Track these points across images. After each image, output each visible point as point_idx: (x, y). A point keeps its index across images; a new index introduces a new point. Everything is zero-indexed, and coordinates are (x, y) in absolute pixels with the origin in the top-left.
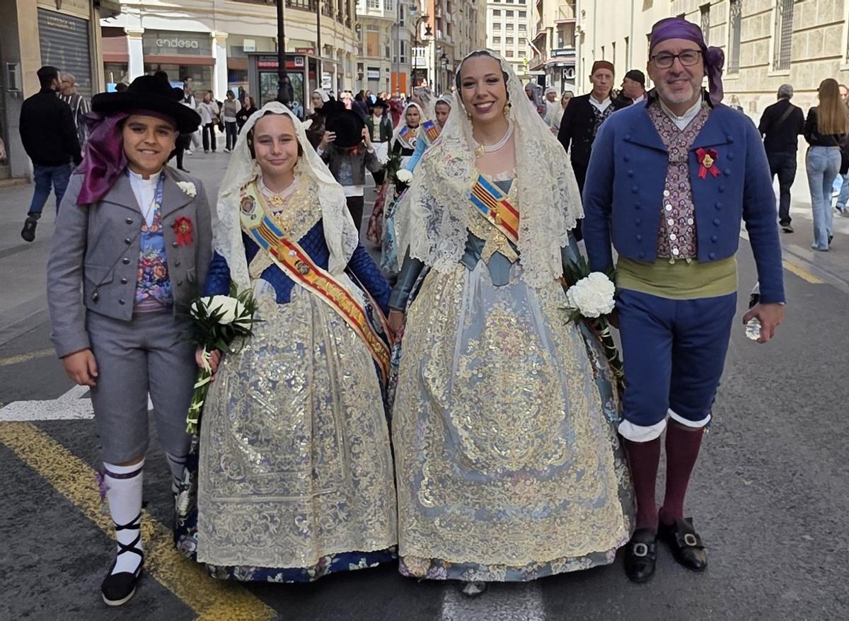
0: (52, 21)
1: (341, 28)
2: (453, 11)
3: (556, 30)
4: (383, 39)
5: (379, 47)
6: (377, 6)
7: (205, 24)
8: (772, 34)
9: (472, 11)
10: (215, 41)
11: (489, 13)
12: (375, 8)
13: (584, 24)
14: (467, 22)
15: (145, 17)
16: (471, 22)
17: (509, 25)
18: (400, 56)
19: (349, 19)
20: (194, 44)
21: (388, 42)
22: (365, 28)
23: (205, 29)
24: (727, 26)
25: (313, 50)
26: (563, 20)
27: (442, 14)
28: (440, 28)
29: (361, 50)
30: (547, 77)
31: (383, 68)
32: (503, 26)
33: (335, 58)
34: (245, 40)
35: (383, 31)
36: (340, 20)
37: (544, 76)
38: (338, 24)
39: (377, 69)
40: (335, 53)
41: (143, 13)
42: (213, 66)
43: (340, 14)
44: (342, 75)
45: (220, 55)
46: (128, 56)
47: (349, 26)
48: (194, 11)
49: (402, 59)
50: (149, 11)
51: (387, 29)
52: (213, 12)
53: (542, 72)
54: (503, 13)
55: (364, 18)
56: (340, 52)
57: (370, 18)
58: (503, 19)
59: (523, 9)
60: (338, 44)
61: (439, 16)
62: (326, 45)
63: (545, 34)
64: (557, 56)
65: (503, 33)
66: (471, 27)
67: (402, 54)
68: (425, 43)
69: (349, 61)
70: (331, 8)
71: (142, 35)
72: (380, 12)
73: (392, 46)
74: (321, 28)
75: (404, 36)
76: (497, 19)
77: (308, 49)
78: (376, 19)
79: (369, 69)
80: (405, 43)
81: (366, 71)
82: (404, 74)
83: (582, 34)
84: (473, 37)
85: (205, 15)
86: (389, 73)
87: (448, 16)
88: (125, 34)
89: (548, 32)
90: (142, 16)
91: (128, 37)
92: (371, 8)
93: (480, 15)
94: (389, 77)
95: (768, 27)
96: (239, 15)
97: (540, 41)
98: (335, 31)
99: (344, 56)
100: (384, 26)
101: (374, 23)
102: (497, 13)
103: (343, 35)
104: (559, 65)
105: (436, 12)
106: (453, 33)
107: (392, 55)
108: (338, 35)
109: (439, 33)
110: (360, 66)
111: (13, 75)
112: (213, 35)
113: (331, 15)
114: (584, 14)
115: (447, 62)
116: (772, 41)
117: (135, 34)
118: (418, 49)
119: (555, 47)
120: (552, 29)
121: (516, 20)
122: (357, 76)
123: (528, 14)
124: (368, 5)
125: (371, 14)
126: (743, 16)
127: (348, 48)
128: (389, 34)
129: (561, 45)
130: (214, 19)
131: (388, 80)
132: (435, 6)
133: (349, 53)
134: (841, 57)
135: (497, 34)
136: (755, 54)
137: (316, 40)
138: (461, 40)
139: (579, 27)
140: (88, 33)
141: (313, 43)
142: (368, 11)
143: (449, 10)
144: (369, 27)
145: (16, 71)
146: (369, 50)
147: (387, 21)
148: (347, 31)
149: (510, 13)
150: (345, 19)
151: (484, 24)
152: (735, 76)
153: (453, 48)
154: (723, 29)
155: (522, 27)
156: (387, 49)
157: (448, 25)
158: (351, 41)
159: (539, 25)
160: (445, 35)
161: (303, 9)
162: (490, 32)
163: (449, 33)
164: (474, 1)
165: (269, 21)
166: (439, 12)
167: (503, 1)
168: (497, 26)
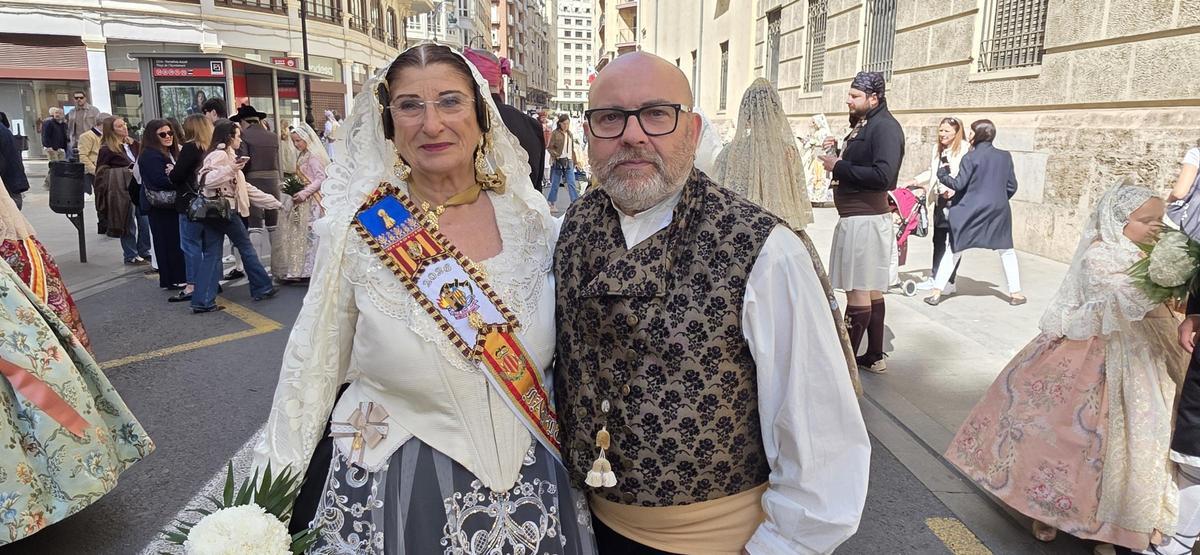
2: (525, 42)
9: (544, 43)
11: (561, 46)
13: (644, 43)
14: (539, 53)
15: (109, 24)
16: (543, 53)
17: (579, 57)
26: (623, 43)
27: (514, 45)
32: (573, 58)
36: (382, 39)
41: (106, 18)
43: (380, 31)
46: (88, 73)
52: (205, 20)
54: (573, 46)
58: (573, 52)
59: (589, 43)
61: (511, 46)
65: (573, 64)
66: (543, 59)
70: (365, 22)
76: (567, 52)
84: (545, 67)
87: (520, 46)
88: (81, 45)
90: (105, 22)
91: (87, 48)
93: (551, 47)
96: (236, 24)
98: (371, 48)
102: (567, 46)
105: (508, 43)
106: (526, 64)
108: (375, 53)
113: (365, 30)
114: (644, 33)
117: (95, 45)
121: (584, 52)
132: (508, 37)
135: (567, 65)
138: (533, 69)
143: (521, 42)
148: (390, 51)
149: (579, 46)
150: (388, 37)
151: (555, 56)
153: (526, 76)
155: (588, 57)
157: (521, 55)
159: (601, 51)
160: (518, 64)
161: (323, 19)
162: (561, 63)
163: (521, 62)
164: (545, 34)
165: (277, 32)
166: (511, 42)
167: (573, 35)
168: (567, 57)
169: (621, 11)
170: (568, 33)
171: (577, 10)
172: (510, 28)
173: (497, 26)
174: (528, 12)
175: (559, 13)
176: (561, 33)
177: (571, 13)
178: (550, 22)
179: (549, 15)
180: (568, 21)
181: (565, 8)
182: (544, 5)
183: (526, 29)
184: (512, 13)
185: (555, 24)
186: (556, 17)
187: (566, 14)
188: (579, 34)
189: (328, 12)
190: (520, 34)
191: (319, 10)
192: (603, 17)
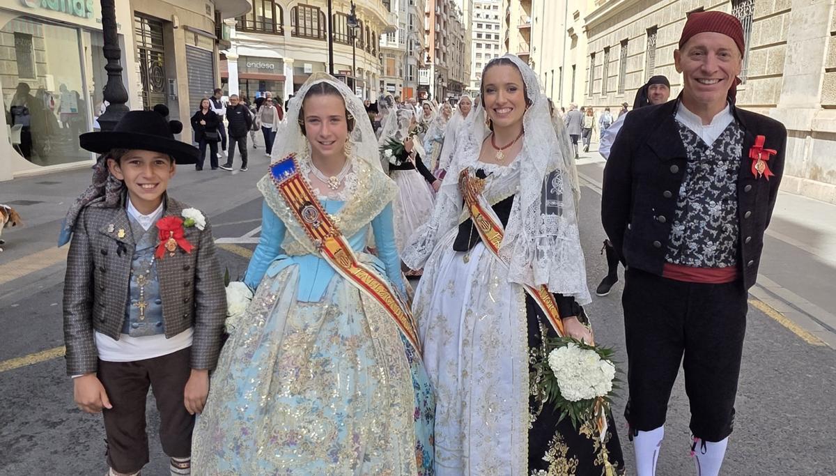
0: (192, 53)
1: (369, 56)
2: (448, 44)
4: (397, 64)
5: (395, 69)
6: (394, 41)
7: (279, 53)
8: (644, 68)
9: (461, 44)
10: (285, 64)
11: (474, 45)
12: (393, 42)
13: (535, 57)
14: (458, 52)
15: (239, 48)
16: (461, 52)
18: (409, 76)
19: (374, 50)
20: (272, 66)
21: (401, 66)
22: (385, 57)
23: (279, 56)
24: (619, 62)
25: (350, 72)
26: (522, 53)
27: (439, 46)
28: (438, 56)
29: (382, 71)
31: (398, 84)
32: (482, 56)
33: (365, 77)
34: (305, 64)
35: (398, 58)
36: (369, 52)
38: (367, 54)
39: (394, 85)
40: (365, 73)
41: (238, 44)
42: (284, 81)
43: (369, 47)
44: (369, 88)
45: (289, 73)
46: (228, 74)
47: (374, 55)
48: (271, 44)
49: (411, 78)
50: (242, 43)
51: (400, 57)
52: (284, 45)
54: (484, 46)
55: (385, 49)
56: (368, 73)
57: (389, 49)
58: (483, 50)
59: (497, 43)
60: (367, 68)
61: (438, 48)
62: (359, 68)
66: (461, 56)
67: (411, 74)
68: (428, 67)
69: (375, 79)
70: (362, 42)
71: (238, 60)
72: (396, 45)
73: (403, 69)
74: (356, 56)
75: (412, 61)
76: (479, 50)
77: (347, 72)
78: (393, 50)
79: (388, 85)
80: (413, 67)
81: (385, 86)
82: (412, 88)
83: (534, 63)
84: (462, 63)
85: (278, 47)
86: (402, 88)
87: (444, 47)
88: (226, 59)
90: (237, 46)
91: (228, 60)
92: (390, 42)
93: (467, 47)
94: (402, 91)
95: (641, 63)
96: (301, 47)
98: (365, 58)
99: (371, 75)
100: (399, 54)
101: (392, 53)
102: (479, 45)
103: (371, 61)
105: (435, 45)
106: (448, 60)
107: (404, 75)
108: (367, 61)
109: (437, 60)
110: (382, 82)
111: (172, 86)
112: (284, 61)
113: (362, 48)
114: (535, 50)
115: (443, 81)
116: (643, 73)
117: (233, 59)
118: (423, 71)
122: (379, 90)
123: (500, 47)
124: (388, 40)
125: (389, 46)
126: (628, 55)
127: (374, 71)
128: (402, 61)
130: (284, 49)
131: (400, 92)
132: (435, 40)
133: (374, 74)
134: (679, 85)
135: (477, 61)
136: (633, 81)
137: (352, 65)
138: (453, 65)
139: (531, 59)
140: (212, 61)
141: (350, 67)
142: (387, 44)
143: (444, 44)
144: (388, 55)
145: (174, 84)
146: (388, 72)
147: (400, 52)
148: (373, 58)
149: (488, 46)
150: (372, 49)
151: (470, 54)
152: (622, 95)
153: (447, 70)
154: (617, 63)
156: (401, 71)
157: (444, 54)
158: (375, 66)
160: (442, 61)
161: (343, 43)
162: (474, 60)
163: (444, 60)
164: (462, 37)
165: (321, 51)
166: (437, 44)
167: (484, 36)
168: (479, 55)
169: (521, 30)
170: (479, 36)
171: (487, 16)
172: (437, 33)
173: (428, 32)
174: (451, 21)
175: (474, 19)
176: (474, 36)
177: (482, 19)
178: (466, 28)
179: (466, 23)
180: (480, 26)
181: (478, 15)
182: (461, 14)
183: (448, 34)
184: (438, 22)
185: (470, 29)
186: (471, 23)
187: (479, 19)
188: (488, 36)
189: (346, 39)
190: (444, 38)
191: (342, 38)
192: (508, 31)
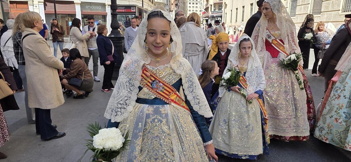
2: (180, 2)
3: (213, 5)
9: (184, 2)
11: (188, 3)
14: (183, 5)
16: (184, 5)
17: (193, 7)
20: (99, 8)
23: (104, 2)
26: (216, 2)
30: (209, 20)
32: (192, 7)
37: (208, 20)
42: (107, 15)
45: (109, 11)
46: (76, 12)
47: (153, 3)
53: (208, 19)
58: (192, 5)
59: (197, 2)
63: (209, 7)
64: (213, 13)
66: (184, 7)
71: (80, 4)
72: (161, 0)
74: (144, 2)
84: (184, 10)
87: (178, 4)
88: (74, 4)
89: (210, 7)
93: (186, 3)
97: (207, 9)
98: (148, 4)
102: (190, 3)
103: (151, 6)
104: (214, 16)
106: (179, 8)
109: (176, 8)
117: (77, 4)
119: (213, 10)
120: (211, 5)
121: (195, 5)
125: (158, 1)
129: (215, 10)
135: (190, 9)
139: (225, 3)
143: (178, 2)
149: (193, 3)
151: (187, 6)
155: (197, 7)
166: (176, 2)
168: (190, 7)
